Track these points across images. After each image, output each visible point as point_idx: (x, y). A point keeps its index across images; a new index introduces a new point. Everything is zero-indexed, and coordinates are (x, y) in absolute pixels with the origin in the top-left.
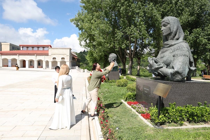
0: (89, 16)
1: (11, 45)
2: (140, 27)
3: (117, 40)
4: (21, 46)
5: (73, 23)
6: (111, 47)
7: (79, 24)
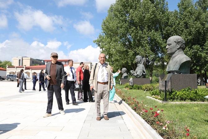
0: (109, 40)
1: (31, 59)
2: (146, 48)
3: (129, 57)
4: (46, 61)
5: (96, 43)
6: (125, 63)
7: (100, 44)
